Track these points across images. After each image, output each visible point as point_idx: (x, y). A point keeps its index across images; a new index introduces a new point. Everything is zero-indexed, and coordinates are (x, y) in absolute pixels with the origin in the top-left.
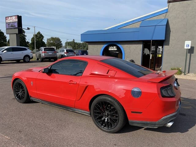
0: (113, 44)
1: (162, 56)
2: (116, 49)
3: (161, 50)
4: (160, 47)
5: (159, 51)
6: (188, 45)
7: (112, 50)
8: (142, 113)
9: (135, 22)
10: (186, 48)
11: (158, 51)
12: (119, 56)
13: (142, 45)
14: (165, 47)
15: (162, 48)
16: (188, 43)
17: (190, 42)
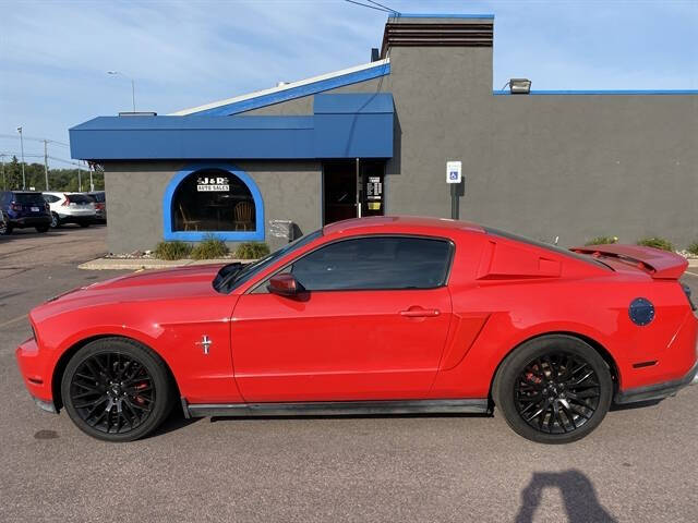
0: (212, 168)
1: (382, 207)
2: (226, 188)
3: (378, 189)
4: (376, 180)
5: (373, 191)
6: (456, 174)
7: (212, 190)
8: (654, 363)
9: (291, 96)
10: (449, 181)
11: (369, 193)
12: (239, 210)
13: (320, 173)
14: (389, 178)
15: (381, 181)
16: (454, 167)
17: (459, 164)
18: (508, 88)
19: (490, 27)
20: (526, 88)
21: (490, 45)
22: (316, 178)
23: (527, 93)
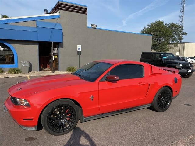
1: (58, 57)
2: (2, 49)
3: (56, 52)
11: (54, 53)
15: (57, 49)
16: (79, 46)
17: (81, 46)
18: (91, 26)
19: (87, 9)
20: (95, 27)
21: (86, 14)
22: (37, 47)
23: (95, 28)
